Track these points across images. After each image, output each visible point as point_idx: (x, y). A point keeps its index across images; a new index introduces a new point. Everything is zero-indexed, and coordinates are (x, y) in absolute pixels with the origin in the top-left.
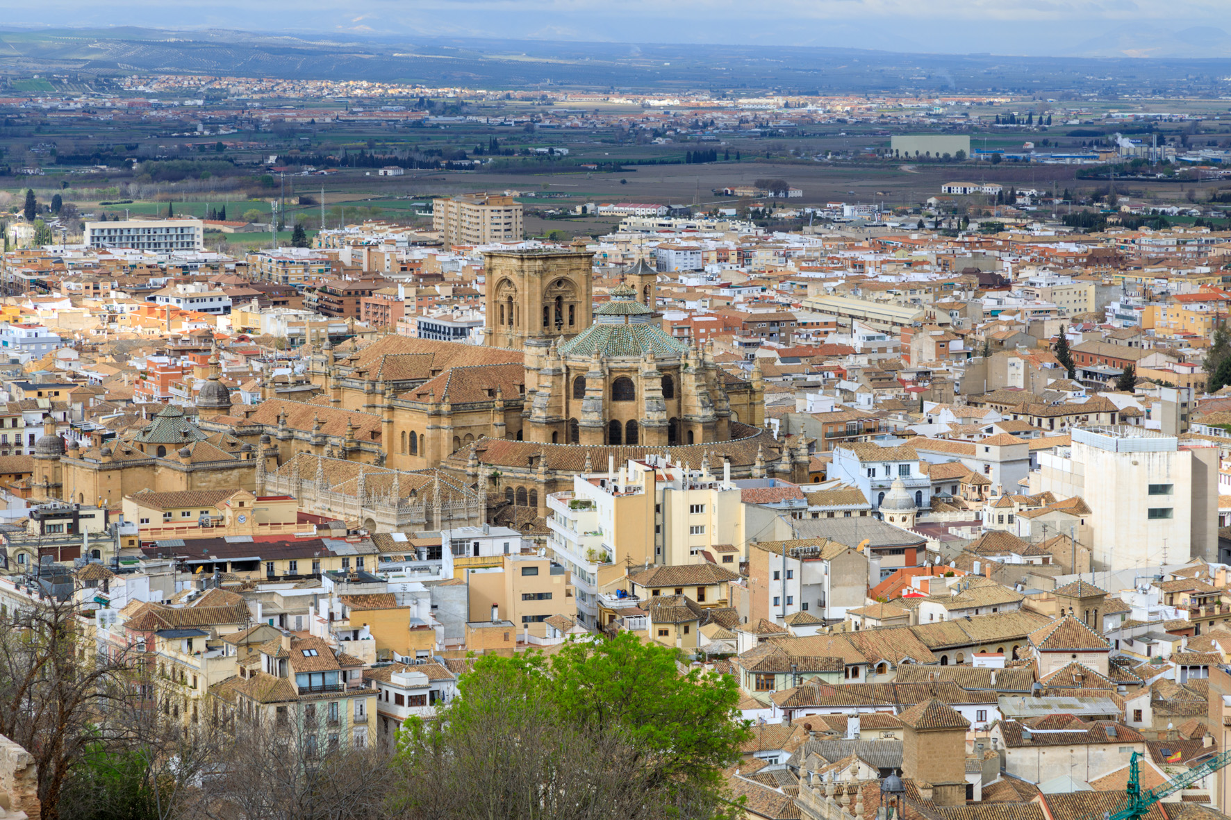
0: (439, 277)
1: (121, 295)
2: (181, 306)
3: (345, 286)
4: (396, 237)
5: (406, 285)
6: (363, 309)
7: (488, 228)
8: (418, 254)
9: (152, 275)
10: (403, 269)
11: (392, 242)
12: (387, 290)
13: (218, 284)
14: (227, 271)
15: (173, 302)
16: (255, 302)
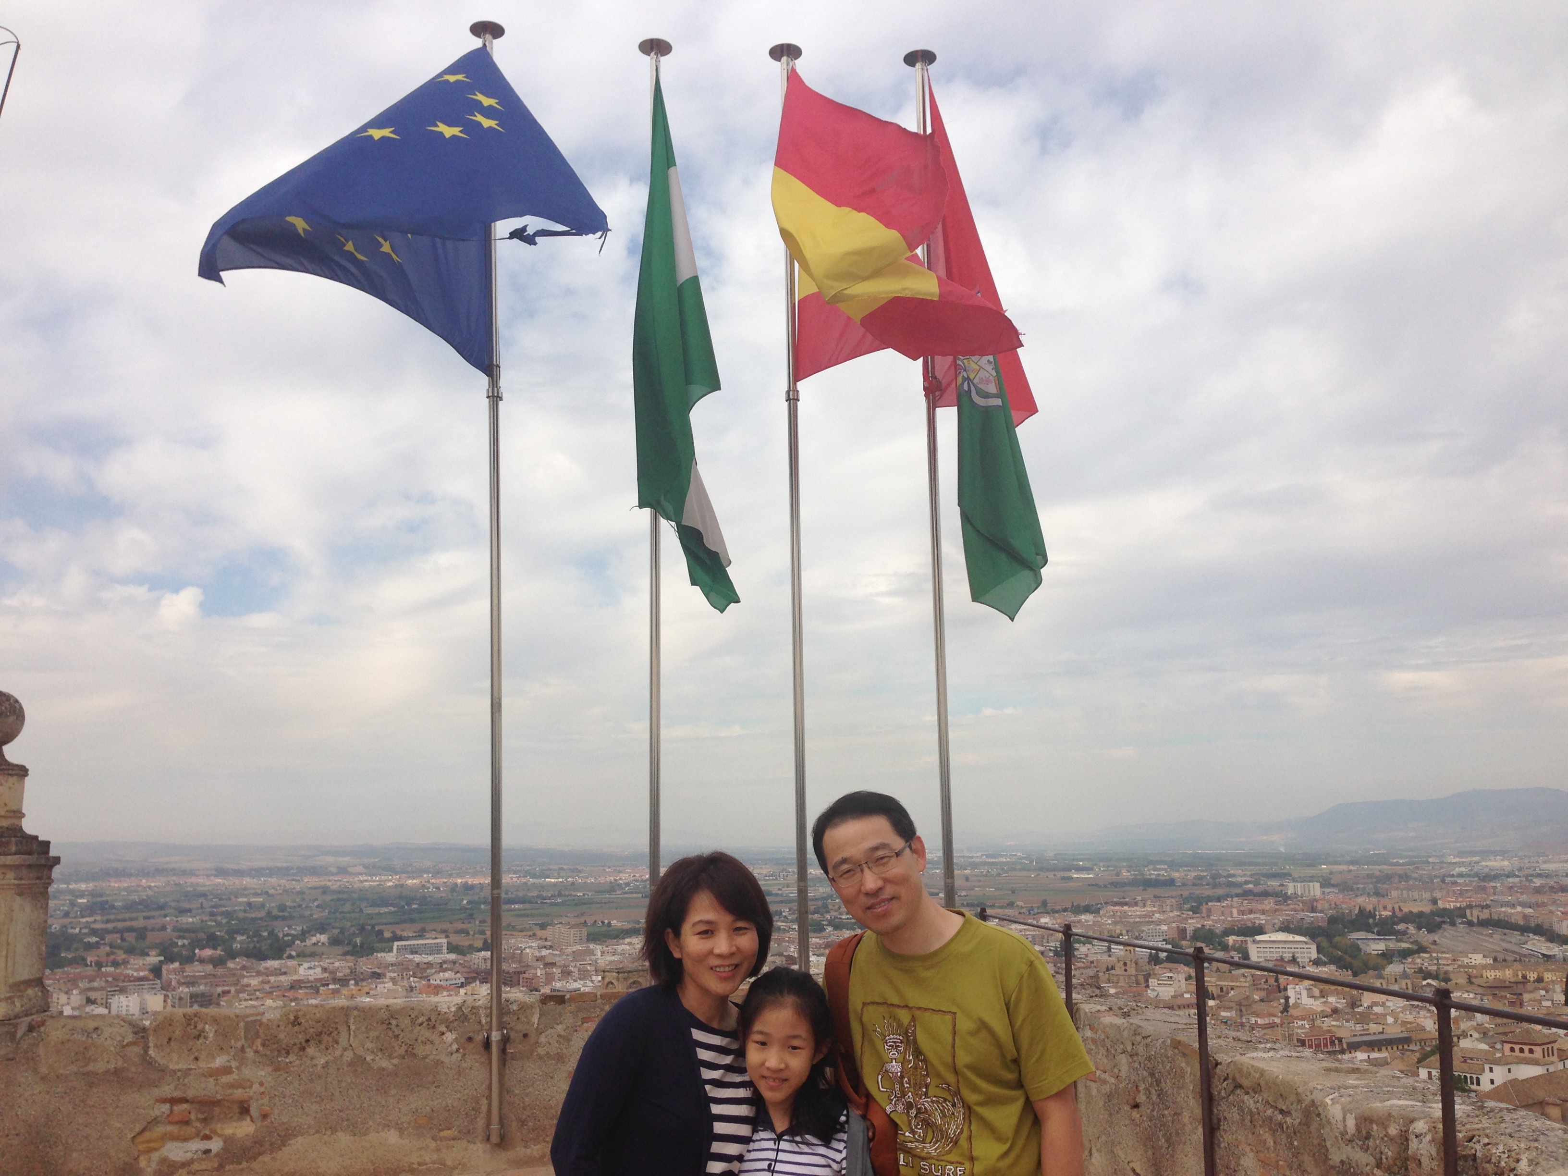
0: (553, 964)
1: (416, 979)
2: (442, 983)
3: (514, 970)
4: (532, 944)
5: (541, 969)
6: (521, 980)
7: (572, 939)
8: (545, 952)
9: (428, 968)
10: (537, 960)
11: (529, 947)
12: (533, 971)
13: (458, 972)
14: (460, 964)
15: (438, 982)
16: (478, 982)
